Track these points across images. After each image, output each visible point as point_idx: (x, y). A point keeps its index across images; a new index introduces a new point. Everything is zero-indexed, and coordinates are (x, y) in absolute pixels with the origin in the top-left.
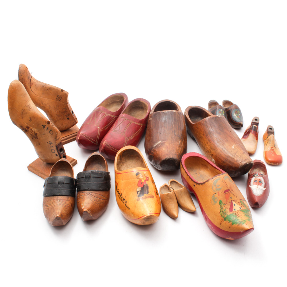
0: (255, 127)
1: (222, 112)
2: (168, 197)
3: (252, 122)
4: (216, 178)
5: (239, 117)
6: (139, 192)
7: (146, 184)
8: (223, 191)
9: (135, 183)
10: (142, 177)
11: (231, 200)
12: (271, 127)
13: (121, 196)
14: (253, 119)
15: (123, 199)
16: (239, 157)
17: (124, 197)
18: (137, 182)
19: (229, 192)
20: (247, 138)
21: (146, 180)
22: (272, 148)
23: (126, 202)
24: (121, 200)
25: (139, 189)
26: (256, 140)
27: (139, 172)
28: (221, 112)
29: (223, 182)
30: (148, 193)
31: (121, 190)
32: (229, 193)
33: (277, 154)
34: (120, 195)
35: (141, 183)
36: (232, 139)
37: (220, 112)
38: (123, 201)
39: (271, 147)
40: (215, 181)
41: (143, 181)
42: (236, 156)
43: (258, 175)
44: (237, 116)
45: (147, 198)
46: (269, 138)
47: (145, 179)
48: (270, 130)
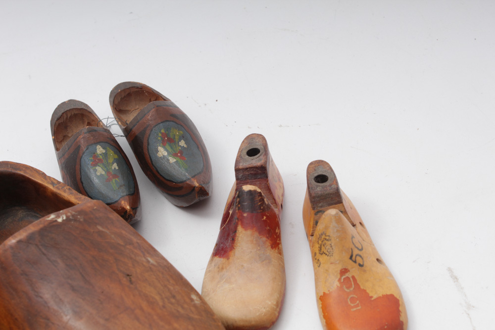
0: (250, 191)
1: (105, 155)
3: (237, 170)
5: (180, 154)
12: (321, 171)
14: (240, 151)
20: (232, 253)
22: (344, 271)
26: (271, 253)
28: (100, 160)
33: (375, 297)
37: (97, 161)
39: (339, 267)
44: (175, 155)
46: (320, 227)
48: (319, 188)
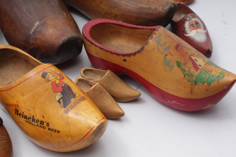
2: (97, 93)
4: (156, 35)
6: (61, 100)
7: (65, 85)
8: (174, 48)
9: (47, 90)
10: (54, 77)
11: (188, 56)
13: (33, 120)
15: (40, 123)
16: (156, 2)
17: (41, 119)
18: (51, 87)
19: (180, 46)
21: (61, 79)
23: (48, 124)
24: (38, 125)
25: (58, 96)
27: (45, 71)
29: (167, 36)
30: (74, 96)
31: (29, 110)
32: (181, 48)
34: (31, 120)
35: (57, 85)
38: (42, 125)
40: (157, 39)
41: (58, 82)
45: (78, 103)
47: (59, 78)
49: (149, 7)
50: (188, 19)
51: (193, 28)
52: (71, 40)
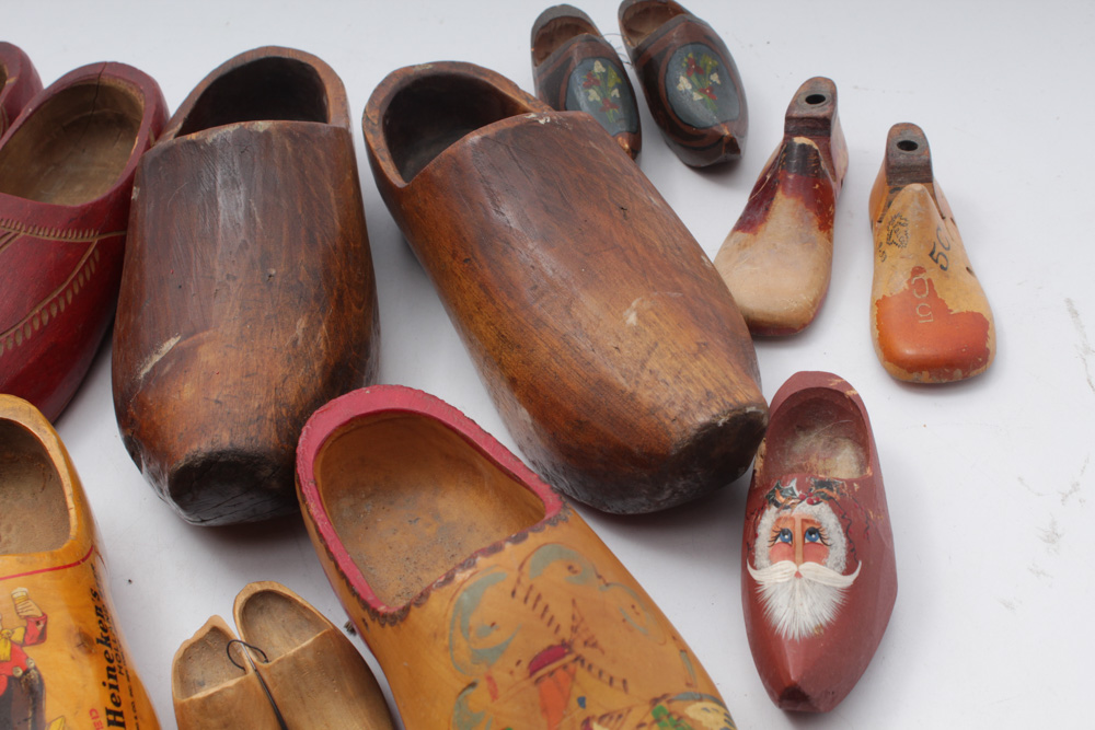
0: (803, 146)
1: (605, 76)
3: (789, 119)
4: (470, 572)
5: (709, 91)
8: (525, 664)
11: (579, 715)
12: (907, 137)
14: (797, 95)
16: (669, 379)
19: (568, 658)
22: (918, 271)
26: (816, 234)
28: (597, 82)
29: (521, 593)
32: (565, 667)
33: (956, 311)
36: (628, 262)
37: (591, 81)
39: (913, 264)
40: (465, 597)
41: (2, 652)
42: (645, 376)
43: (798, 494)
44: (702, 91)
46: (896, 206)
48: (903, 157)
49: (629, 390)
50: (781, 499)
51: (785, 548)
52: (222, 460)
